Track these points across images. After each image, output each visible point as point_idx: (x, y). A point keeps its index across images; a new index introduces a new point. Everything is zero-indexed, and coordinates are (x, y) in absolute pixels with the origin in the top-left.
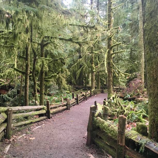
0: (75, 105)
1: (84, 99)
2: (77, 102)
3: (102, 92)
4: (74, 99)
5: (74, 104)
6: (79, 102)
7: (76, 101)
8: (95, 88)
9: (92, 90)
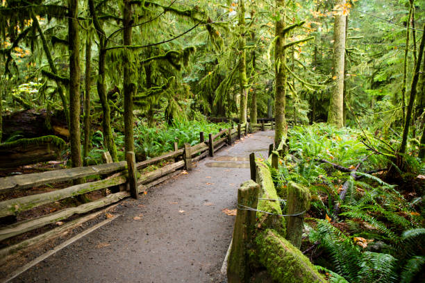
0: (205, 157)
1: (224, 143)
2: (210, 150)
3: (262, 129)
4: (205, 144)
5: (203, 154)
6: (214, 150)
7: (207, 148)
8: (248, 121)
9: (243, 125)
